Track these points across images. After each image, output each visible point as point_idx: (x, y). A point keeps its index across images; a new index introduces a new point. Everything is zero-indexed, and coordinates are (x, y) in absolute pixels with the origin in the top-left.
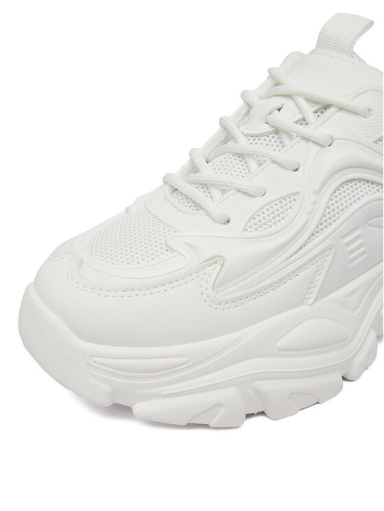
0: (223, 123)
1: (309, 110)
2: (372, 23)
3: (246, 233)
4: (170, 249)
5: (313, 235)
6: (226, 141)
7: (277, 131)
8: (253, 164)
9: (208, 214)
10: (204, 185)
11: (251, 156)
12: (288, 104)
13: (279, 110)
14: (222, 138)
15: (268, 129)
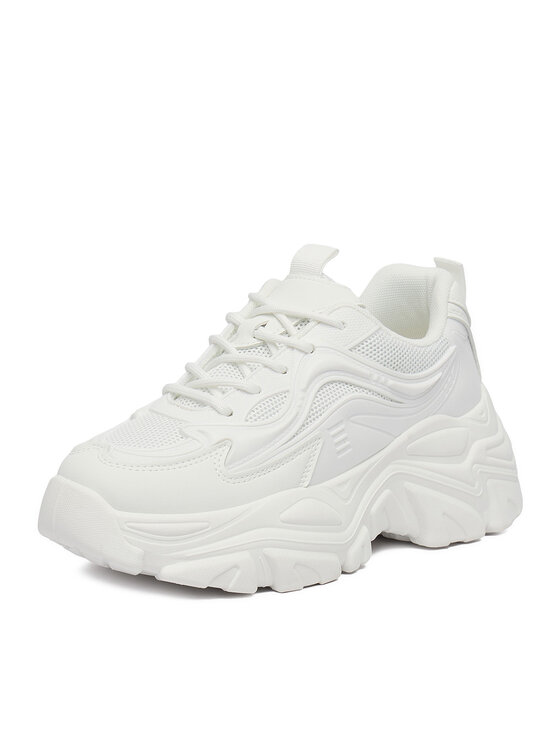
0: (213, 341)
1: (290, 324)
2: (338, 251)
3: (247, 423)
4: (184, 436)
5: (303, 425)
6: (218, 355)
7: (264, 344)
8: (246, 370)
9: (214, 408)
10: (206, 389)
11: (243, 363)
12: (271, 321)
13: (264, 326)
14: (214, 353)
15: (256, 342)
